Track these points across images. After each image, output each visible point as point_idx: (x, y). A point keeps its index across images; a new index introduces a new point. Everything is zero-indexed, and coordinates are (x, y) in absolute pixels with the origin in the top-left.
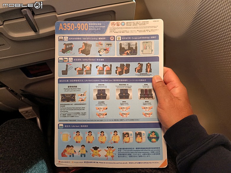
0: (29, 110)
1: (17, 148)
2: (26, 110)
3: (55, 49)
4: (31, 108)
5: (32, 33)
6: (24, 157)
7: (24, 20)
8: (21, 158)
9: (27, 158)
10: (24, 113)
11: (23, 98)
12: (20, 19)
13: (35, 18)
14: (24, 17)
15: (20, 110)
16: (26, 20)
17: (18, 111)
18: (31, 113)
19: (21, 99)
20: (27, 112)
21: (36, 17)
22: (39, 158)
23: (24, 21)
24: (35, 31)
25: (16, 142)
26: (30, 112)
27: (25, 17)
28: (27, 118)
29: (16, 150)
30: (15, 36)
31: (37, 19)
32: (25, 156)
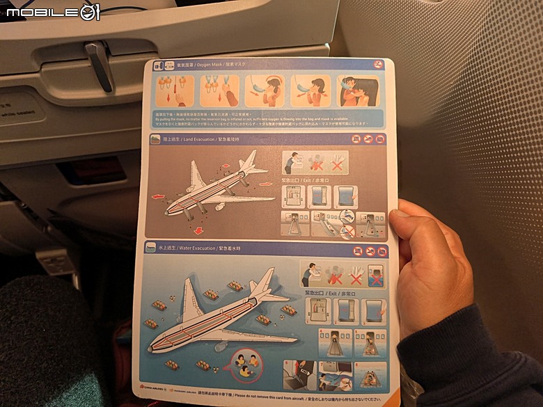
0: (59, 257)
1: (37, 341)
2: (52, 256)
3: (141, 130)
4: (63, 252)
5: (97, 94)
6: (52, 364)
7: (87, 64)
8: (45, 365)
9: (58, 365)
10: (48, 263)
11: (49, 229)
12: (78, 62)
13: (110, 62)
14: (87, 59)
15: (39, 255)
16: (90, 65)
17: (35, 256)
18: (62, 263)
19: (46, 230)
20: (53, 260)
21: (113, 61)
22: (85, 369)
23: (85, 67)
24: (108, 89)
25: (36, 329)
26: (61, 261)
27: (89, 58)
28: (52, 274)
29: (36, 347)
30: (63, 97)
31: (113, 65)
32: (55, 361)
